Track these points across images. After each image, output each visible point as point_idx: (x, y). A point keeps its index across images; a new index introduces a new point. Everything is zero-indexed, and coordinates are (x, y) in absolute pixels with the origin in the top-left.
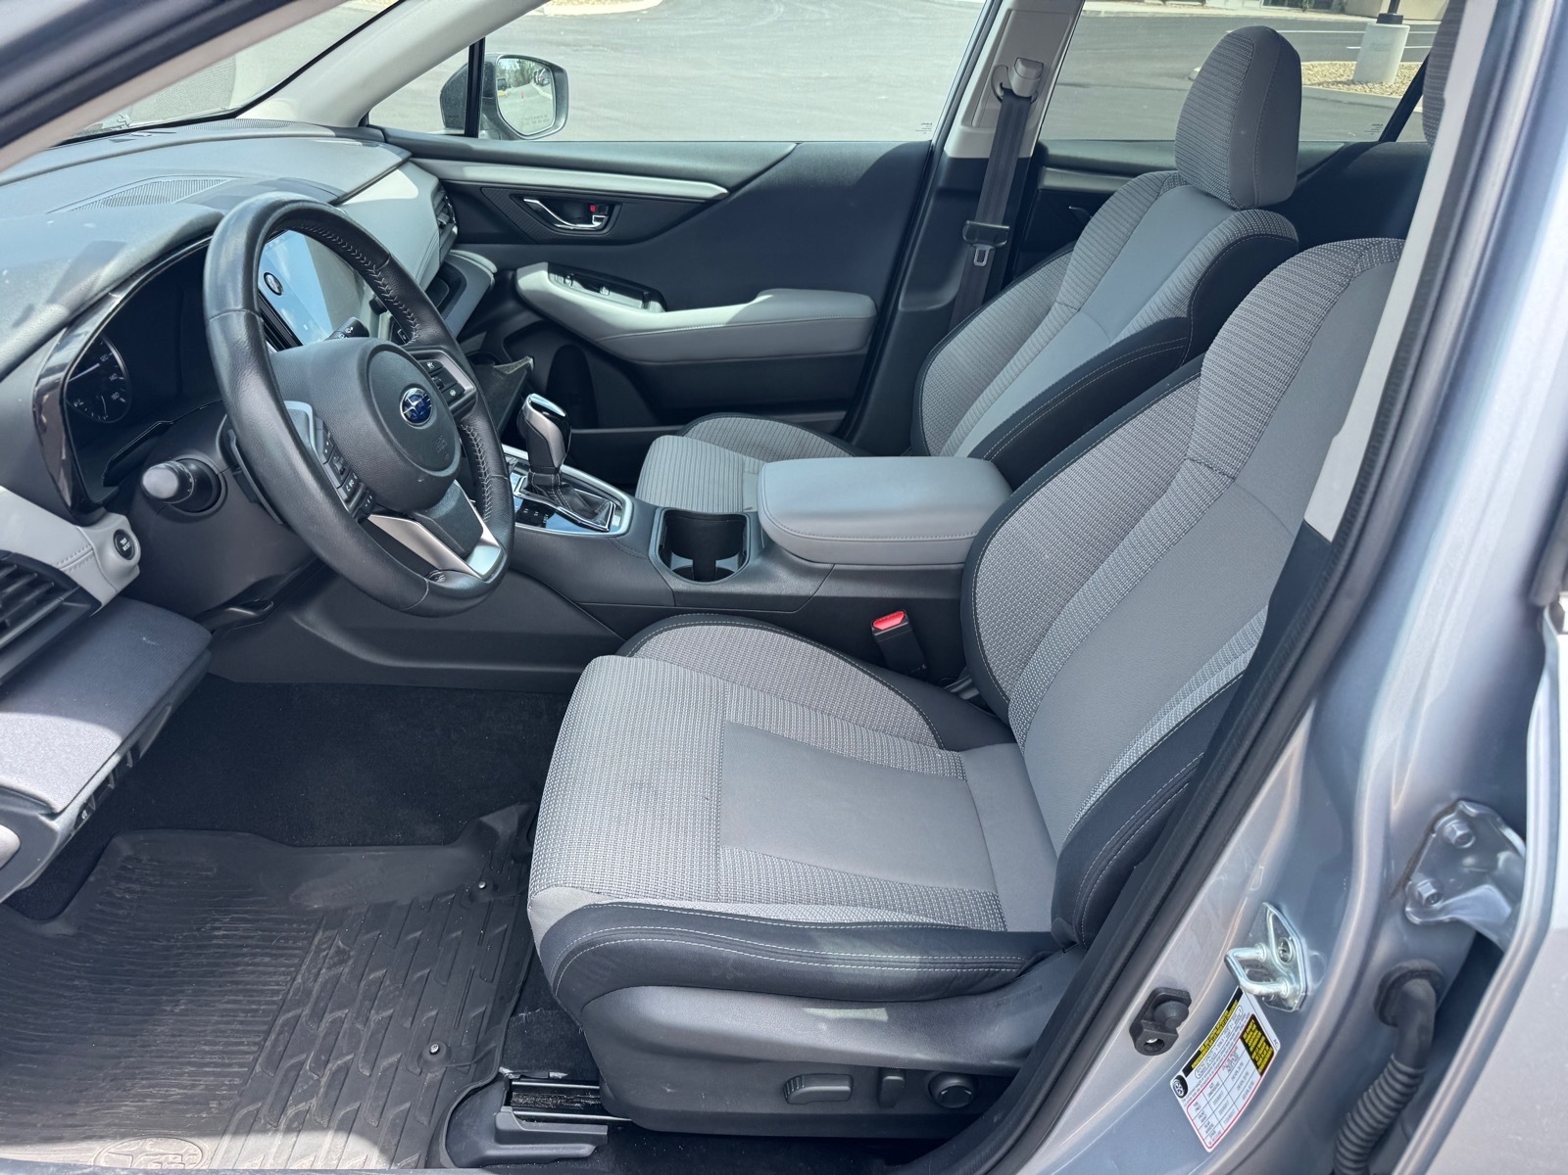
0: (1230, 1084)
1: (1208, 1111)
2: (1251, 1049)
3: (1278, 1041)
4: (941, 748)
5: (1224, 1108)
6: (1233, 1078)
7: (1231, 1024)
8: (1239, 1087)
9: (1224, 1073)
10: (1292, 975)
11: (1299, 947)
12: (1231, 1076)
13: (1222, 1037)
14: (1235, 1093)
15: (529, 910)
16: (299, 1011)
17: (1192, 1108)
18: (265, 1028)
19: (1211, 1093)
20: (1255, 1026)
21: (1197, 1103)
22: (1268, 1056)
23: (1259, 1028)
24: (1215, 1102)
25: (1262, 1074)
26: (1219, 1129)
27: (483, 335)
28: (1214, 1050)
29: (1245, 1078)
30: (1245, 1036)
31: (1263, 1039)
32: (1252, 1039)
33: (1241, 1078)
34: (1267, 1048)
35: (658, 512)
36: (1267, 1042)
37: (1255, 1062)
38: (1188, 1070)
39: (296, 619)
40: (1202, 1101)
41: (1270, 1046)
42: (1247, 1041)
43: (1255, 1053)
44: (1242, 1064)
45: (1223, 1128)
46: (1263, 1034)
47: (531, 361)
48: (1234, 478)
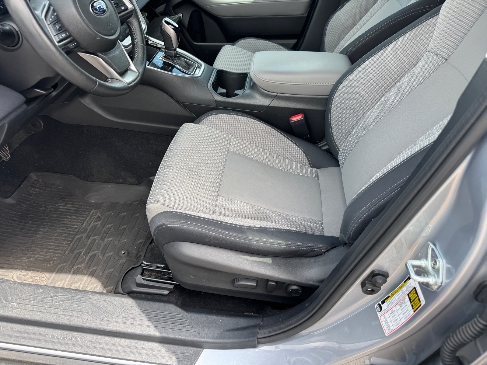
0: (400, 312)
1: (389, 320)
2: (412, 301)
3: (424, 300)
4: (311, 167)
5: (396, 320)
6: (402, 310)
7: (404, 288)
8: (403, 314)
9: (398, 307)
10: (436, 276)
11: (442, 263)
12: (401, 309)
13: (400, 292)
14: (401, 316)
15: (146, 211)
16: (82, 235)
17: (382, 317)
18: (71, 239)
19: (391, 313)
20: (415, 292)
21: (384, 316)
22: (419, 305)
23: (416, 293)
24: (392, 317)
25: (414, 311)
26: (392, 328)
27: (165, 5)
28: (395, 297)
29: (407, 311)
30: (409, 295)
31: (418, 298)
32: (413, 296)
33: (405, 311)
34: (419, 302)
35: (215, 70)
36: (419, 299)
37: (412, 306)
38: (383, 302)
39: (82, 101)
40: (387, 315)
41: (420, 301)
42: (410, 297)
43: (413, 303)
44: (406, 305)
45: (394, 327)
46: (418, 296)
47: (181, 15)
48: (446, 60)
